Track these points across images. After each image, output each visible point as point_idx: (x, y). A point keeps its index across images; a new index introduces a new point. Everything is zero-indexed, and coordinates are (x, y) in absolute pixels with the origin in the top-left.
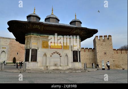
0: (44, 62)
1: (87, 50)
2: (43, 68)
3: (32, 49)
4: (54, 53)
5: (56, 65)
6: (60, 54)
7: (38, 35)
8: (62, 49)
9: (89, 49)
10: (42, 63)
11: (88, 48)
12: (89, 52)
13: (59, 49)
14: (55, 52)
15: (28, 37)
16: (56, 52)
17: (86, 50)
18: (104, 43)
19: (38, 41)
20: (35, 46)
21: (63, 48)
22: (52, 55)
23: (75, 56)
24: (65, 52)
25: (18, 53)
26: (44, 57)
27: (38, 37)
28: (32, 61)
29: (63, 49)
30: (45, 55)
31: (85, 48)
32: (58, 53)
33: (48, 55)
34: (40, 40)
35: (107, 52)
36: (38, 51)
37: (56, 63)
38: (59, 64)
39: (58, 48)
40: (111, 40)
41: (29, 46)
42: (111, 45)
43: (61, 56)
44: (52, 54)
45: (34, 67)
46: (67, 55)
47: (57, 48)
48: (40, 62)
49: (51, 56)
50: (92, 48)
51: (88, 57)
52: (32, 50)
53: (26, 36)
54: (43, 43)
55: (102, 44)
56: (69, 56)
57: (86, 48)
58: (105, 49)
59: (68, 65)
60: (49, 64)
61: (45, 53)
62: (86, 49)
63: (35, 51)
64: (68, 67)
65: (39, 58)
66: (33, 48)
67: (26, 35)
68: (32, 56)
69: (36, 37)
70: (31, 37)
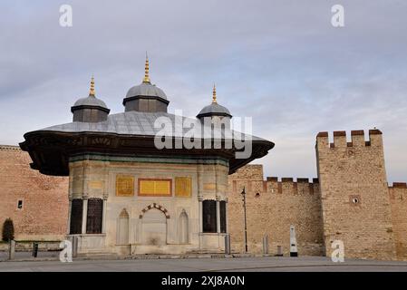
0: (122, 234)
1: (288, 188)
2: (118, 250)
3: (89, 200)
4: (149, 207)
5: (153, 242)
6: (165, 212)
7: (105, 161)
8: (171, 195)
9: (295, 180)
10: (117, 237)
11: (291, 179)
12: (296, 192)
13: (164, 195)
14: (152, 206)
15: (78, 167)
16: (155, 204)
17: (284, 187)
18: (351, 161)
19: (104, 178)
20: (97, 190)
21: (173, 193)
22: (142, 214)
23: (209, 217)
24: (179, 205)
25: (20, 203)
26: (123, 221)
27: (106, 166)
28: (88, 231)
29: (173, 195)
30: (125, 214)
31: (280, 180)
32: (159, 209)
33: (133, 216)
34: (111, 172)
35: (363, 195)
36: (105, 203)
37: (154, 236)
38: (163, 239)
39: (160, 195)
40: (380, 146)
41: (79, 190)
42: (381, 166)
43: (168, 217)
44: (144, 211)
45: (94, 248)
46: (185, 214)
47: (157, 195)
48: (110, 233)
49: (141, 217)
50: (307, 180)
51: (291, 212)
52: (91, 202)
53: (71, 164)
54: (120, 181)
55: (343, 163)
56: (191, 217)
57: (284, 180)
58: (356, 185)
59: (188, 242)
60: (136, 238)
61: (125, 209)
62: (287, 184)
63: (97, 206)
64: (189, 248)
65: (108, 224)
66: (91, 196)
67: (71, 159)
68: (88, 217)
69: (100, 166)
70: (85, 167)
